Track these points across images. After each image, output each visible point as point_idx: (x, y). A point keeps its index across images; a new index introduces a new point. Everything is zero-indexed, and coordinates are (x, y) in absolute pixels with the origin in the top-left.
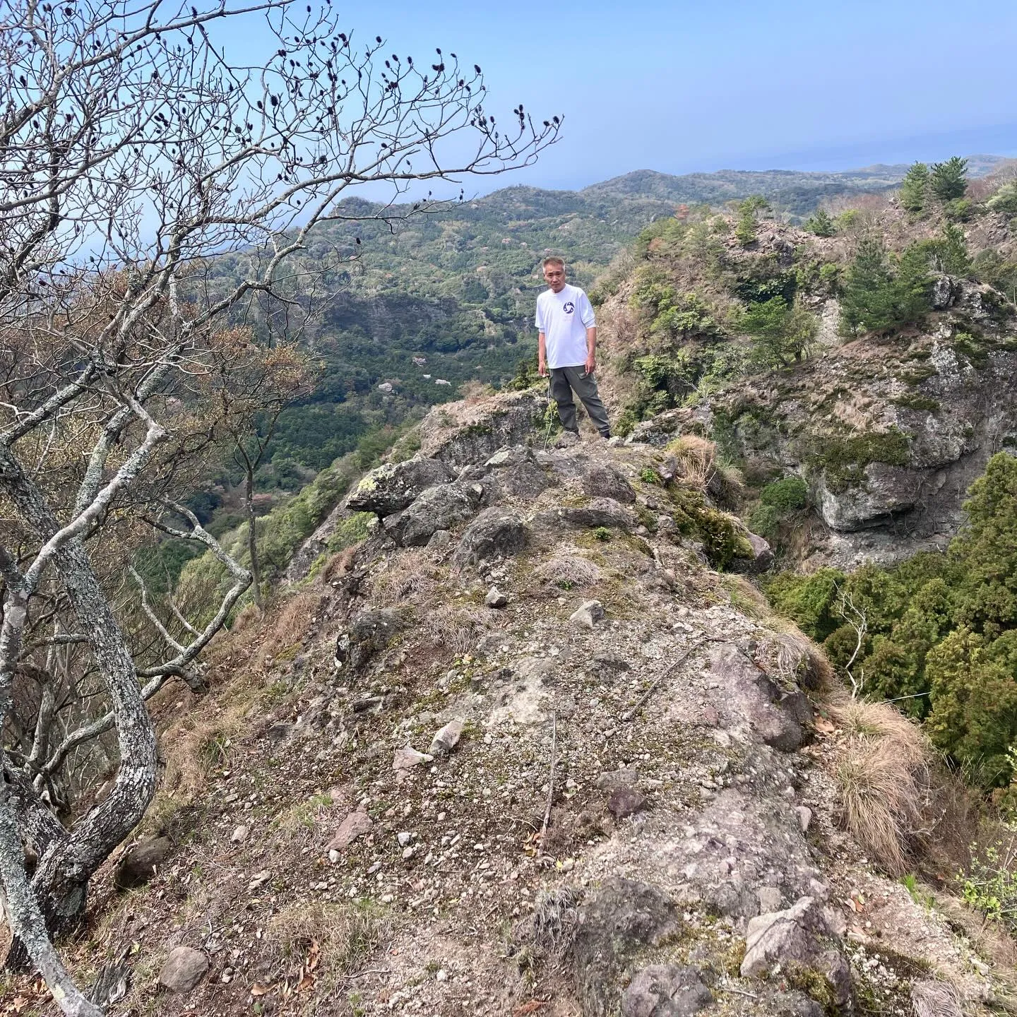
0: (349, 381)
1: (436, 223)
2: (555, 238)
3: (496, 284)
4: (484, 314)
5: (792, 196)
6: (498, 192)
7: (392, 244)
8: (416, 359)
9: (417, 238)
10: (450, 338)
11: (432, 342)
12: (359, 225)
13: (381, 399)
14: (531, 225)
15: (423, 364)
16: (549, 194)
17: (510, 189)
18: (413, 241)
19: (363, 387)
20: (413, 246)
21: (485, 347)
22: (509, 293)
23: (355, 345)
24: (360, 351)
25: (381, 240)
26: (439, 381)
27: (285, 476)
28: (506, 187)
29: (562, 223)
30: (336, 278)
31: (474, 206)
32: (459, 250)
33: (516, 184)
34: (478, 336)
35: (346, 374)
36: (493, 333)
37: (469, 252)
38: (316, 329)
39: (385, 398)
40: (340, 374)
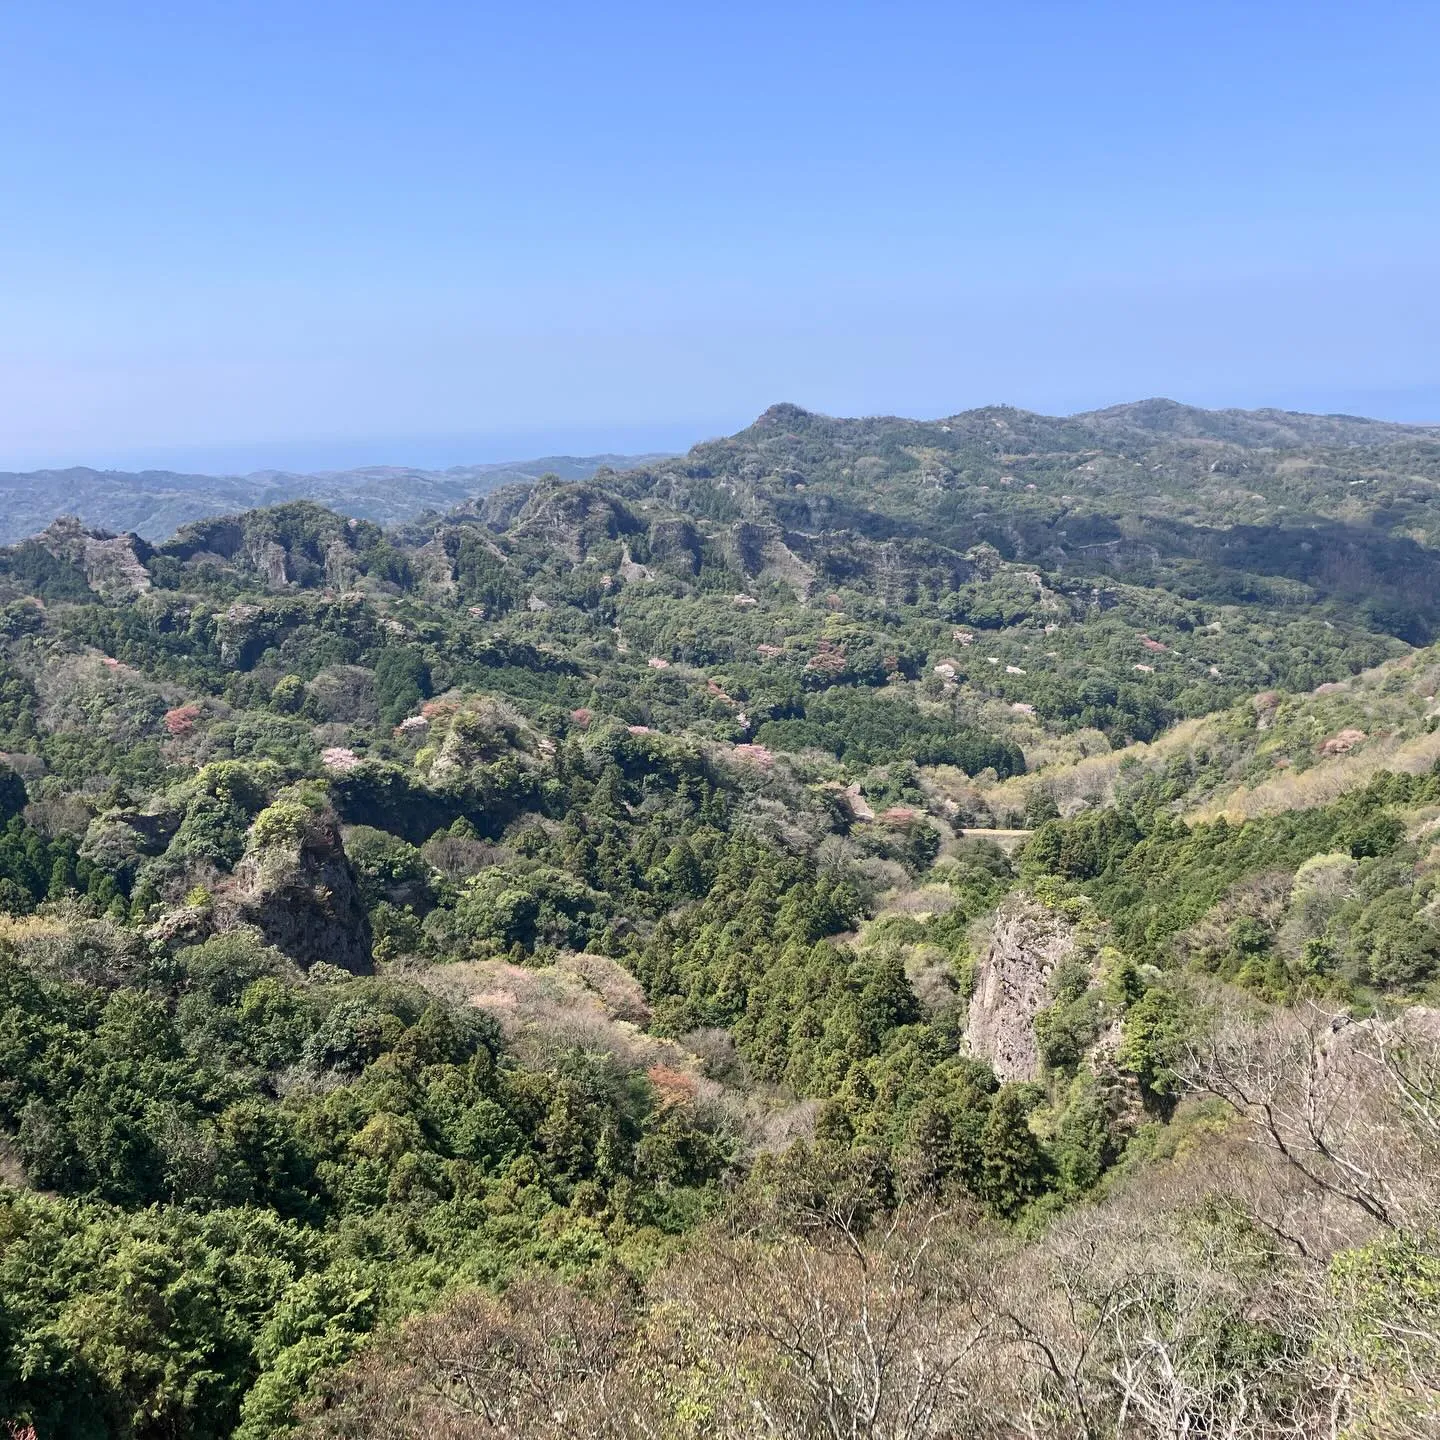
0: (890, 658)
1: (902, 448)
2: (1072, 482)
3: (1028, 539)
4: (1039, 579)
5: (1414, 454)
6: (971, 412)
7: (845, 471)
8: (959, 635)
9: (881, 466)
10: (992, 610)
11: (964, 612)
12: (799, 442)
13: (942, 687)
14: (1033, 461)
15: (970, 643)
16: (1045, 421)
17: (989, 409)
18: (876, 470)
19: (911, 668)
20: (877, 478)
21: (1042, 626)
22: (1046, 553)
23: (867, 607)
24: (874, 617)
25: (832, 465)
26: (1010, 669)
27: (906, 785)
28: (982, 405)
29: (1079, 463)
30: (793, 513)
31: (945, 429)
32: (945, 488)
33: (997, 404)
34: (1032, 609)
35: (886, 646)
36: (1055, 607)
37: (961, 492)
38: (810, 580)
39: (947, 685)
40: (876, 646)
